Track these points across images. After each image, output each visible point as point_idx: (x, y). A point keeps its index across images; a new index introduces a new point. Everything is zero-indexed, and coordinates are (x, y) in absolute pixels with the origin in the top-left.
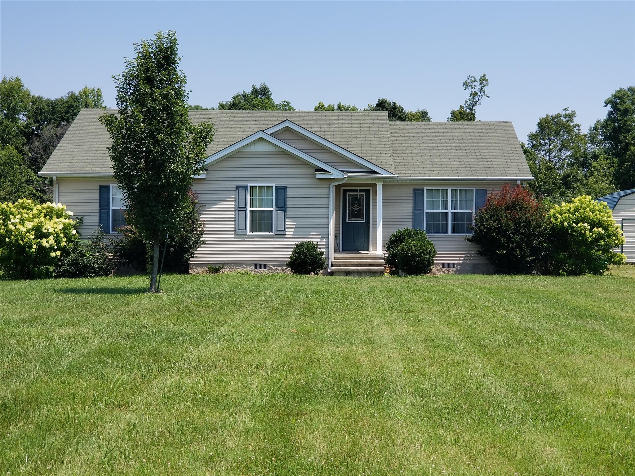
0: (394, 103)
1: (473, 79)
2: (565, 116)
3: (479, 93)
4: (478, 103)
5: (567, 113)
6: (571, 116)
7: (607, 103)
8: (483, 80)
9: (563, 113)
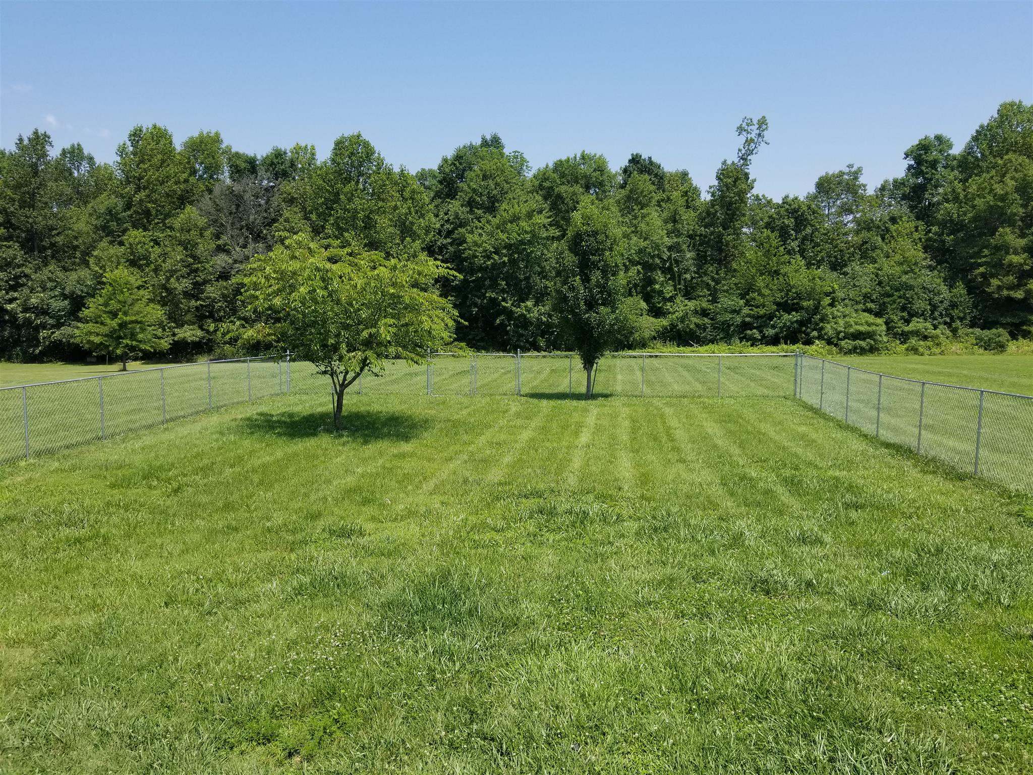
0: (650, 158)
1: (749, 121)
2: (849, 174)
3: (756, 140)
4: (754, 152)
5: (853, 170)
6: (856, 175)
7: (907, 155)
8: (762, 123)
9: (847, 170)
